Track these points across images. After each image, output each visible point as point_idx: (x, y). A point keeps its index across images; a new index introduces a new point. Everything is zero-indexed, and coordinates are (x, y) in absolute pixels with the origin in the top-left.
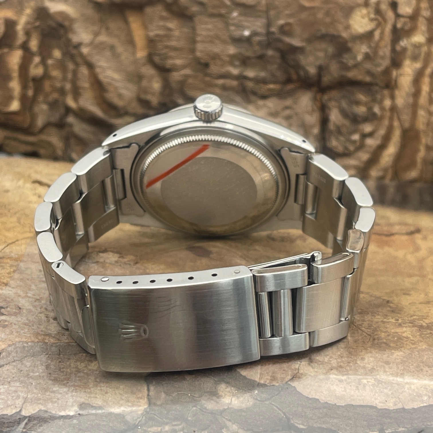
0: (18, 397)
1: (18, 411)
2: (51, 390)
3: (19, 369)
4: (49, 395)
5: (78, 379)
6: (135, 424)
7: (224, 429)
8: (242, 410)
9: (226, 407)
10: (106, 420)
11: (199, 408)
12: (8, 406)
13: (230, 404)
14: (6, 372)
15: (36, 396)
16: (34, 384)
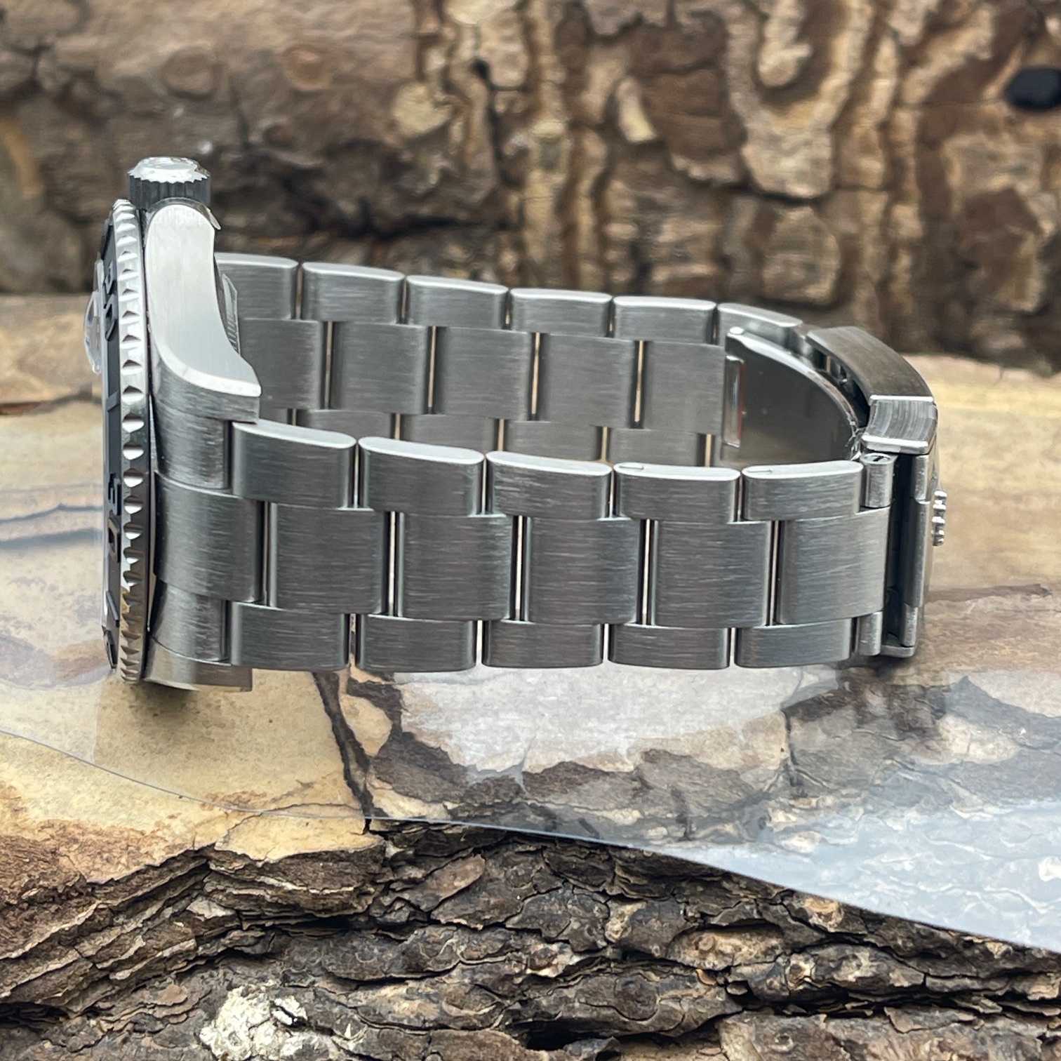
0: (517, 739)
1: (517, 762)
2: (583, 726)
3: (515, 689)
4: (579, 736)
5: (637, 707)
6: (761, 790)
7: (954, 804)
8: (993, 767)
9: (958, 762)
10: (700, 782)
11: (899, 760)
12: (496, 755)
13: (966, 755)
14: (487, 694)
15: (553, 736)
16: (547, 715)
